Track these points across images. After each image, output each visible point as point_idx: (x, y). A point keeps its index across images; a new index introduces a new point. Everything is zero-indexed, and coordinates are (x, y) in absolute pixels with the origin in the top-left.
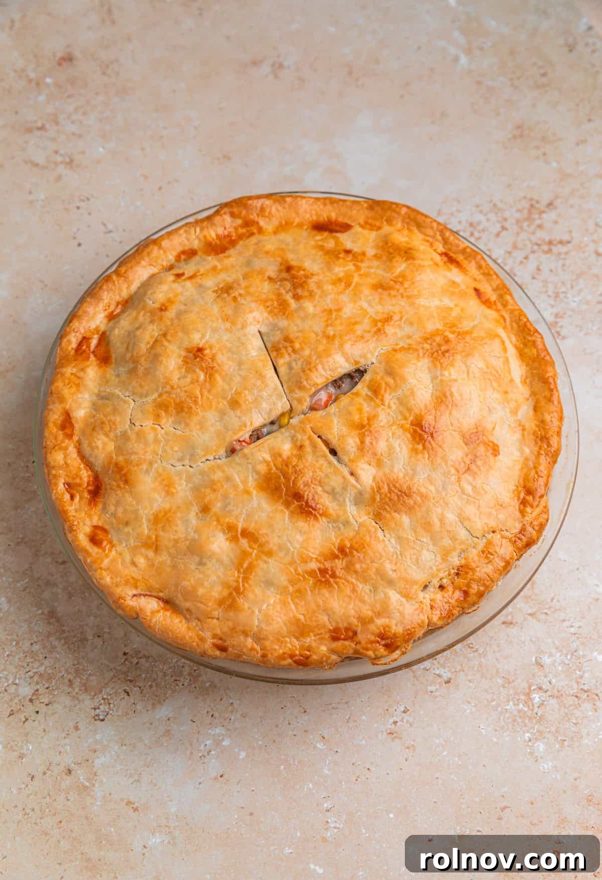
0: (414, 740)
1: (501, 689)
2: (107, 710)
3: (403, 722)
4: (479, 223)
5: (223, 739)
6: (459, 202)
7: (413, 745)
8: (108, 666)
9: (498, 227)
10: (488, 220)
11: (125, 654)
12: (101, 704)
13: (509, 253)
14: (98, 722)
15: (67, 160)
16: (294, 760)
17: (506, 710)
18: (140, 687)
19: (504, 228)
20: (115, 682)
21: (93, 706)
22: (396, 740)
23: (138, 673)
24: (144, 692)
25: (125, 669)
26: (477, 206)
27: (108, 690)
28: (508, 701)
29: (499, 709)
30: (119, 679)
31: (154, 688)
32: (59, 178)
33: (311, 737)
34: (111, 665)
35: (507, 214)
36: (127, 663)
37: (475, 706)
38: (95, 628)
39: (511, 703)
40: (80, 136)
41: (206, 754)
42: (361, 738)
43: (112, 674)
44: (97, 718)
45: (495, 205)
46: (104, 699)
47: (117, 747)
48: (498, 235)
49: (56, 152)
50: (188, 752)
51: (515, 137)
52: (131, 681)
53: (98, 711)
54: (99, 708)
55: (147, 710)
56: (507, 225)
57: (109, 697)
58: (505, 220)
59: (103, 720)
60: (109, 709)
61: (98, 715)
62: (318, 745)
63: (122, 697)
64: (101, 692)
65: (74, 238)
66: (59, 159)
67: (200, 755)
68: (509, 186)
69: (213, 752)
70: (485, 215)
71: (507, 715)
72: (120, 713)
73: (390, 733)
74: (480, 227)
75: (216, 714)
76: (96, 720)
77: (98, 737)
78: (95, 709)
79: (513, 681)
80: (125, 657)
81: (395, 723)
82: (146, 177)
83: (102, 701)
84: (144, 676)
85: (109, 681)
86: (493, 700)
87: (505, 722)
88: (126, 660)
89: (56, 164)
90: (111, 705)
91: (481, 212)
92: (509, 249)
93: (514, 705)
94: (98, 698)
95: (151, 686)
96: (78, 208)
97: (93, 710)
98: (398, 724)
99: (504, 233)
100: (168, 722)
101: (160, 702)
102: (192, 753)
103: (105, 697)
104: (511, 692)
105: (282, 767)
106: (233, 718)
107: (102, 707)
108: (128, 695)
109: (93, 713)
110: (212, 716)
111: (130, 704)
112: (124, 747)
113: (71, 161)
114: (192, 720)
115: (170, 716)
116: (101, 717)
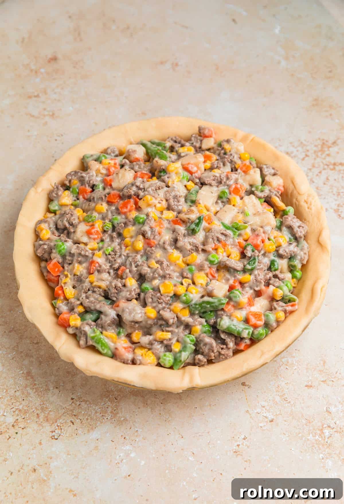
0: (250, 457)
1: (305, 426)
2: (60, 433)
3: (243, 445)
4: (292, 152)
5: (131, 453)
6: (280, 140)
7: (249, 460)
8: (61, 406)
9: (303, 155)
10: (297, 151)
11: (72, 399)
12: (56, 429)
13: (310, 169)
14: (54, 440)
15: (51, 113)
16: (175, 467)
17: (308, 439)
18: (81, 420)
19: (307, 156)
20: (65, 416)
21: (51, 431)
22: (239, 456)
23: (80, 411)
24: (83, 422)
25: (72, 408)
26: (291, 143)
27: (61, 420)
28: (309, 434)
29: (304, 439)
30: (68, 414)
31: (89, 420)
32: (46, 124)
33: (186, 453)
34: (63, 405)
35: (308, 148)
36: (73, 404)
37: (289, 436)
38: (54, 383)
39: (311, 435)
40: (59, 101)
41: (120, 462)
42: (217, 454)
43: (64, 411)
44: (53, 438)
45: (302, 143)
46: (58, 426)
47: (65, 456)
48: (303, 159)
49: (45, 109)
50: (109, 460)
51: (313, 105)
52: (75, 416)
53: (54, 433)
54: (55, 432)
55: (85, 434)
56: (309, 153)
57: (61, 425)
58: (308, 151)
59: (57, 439)
60: (61, 432)
61: (54, 436)
62: (190, 458)
63: (69, 425)
64: (56, 422)
65: (53, 157)
66: (46, 113)
67: (116, 462)
68: (310, 132)
69: (124, 461)
70: (296, 148)
71: (309, 442)
72: (68, 435)
73: (235, 452)
74: (293, 155)
75: (127, 437)
76: (52, 439)
77: (53, 449)
78: (52, 432)
79: (312, 422)
80: (72, 401)
81: (238, 445)
82: (96, 124)
83: (57, 428)
84: (83, 413)
85: (62, 415)
86: (299, 433)
87: (307, 447)
88: (73, 402)
89: (44, 116)
90: (63, 430)
91: (293, 146)
92: (310, 168)
93: (313, 436)
94: (54, 425)
95: (87, 419)
96: (56, 140)
97: (51, 433)
98: (240, 446)
99: (307, 158)
100: (97, 441)
101: (92, 429)
102: (111, 461)
103: (59, 425)
104: (311, 428)
105: (167, 471)
106: (137, 440)
107: (56, 431)
108: (73, 424)
109: (51, 434)
110: (124, 438)
111: (74, 430)
112: (69, 456)
113: (53, 114)
114: (112, 441)
115: (98, 437)
116: (56, 437)
